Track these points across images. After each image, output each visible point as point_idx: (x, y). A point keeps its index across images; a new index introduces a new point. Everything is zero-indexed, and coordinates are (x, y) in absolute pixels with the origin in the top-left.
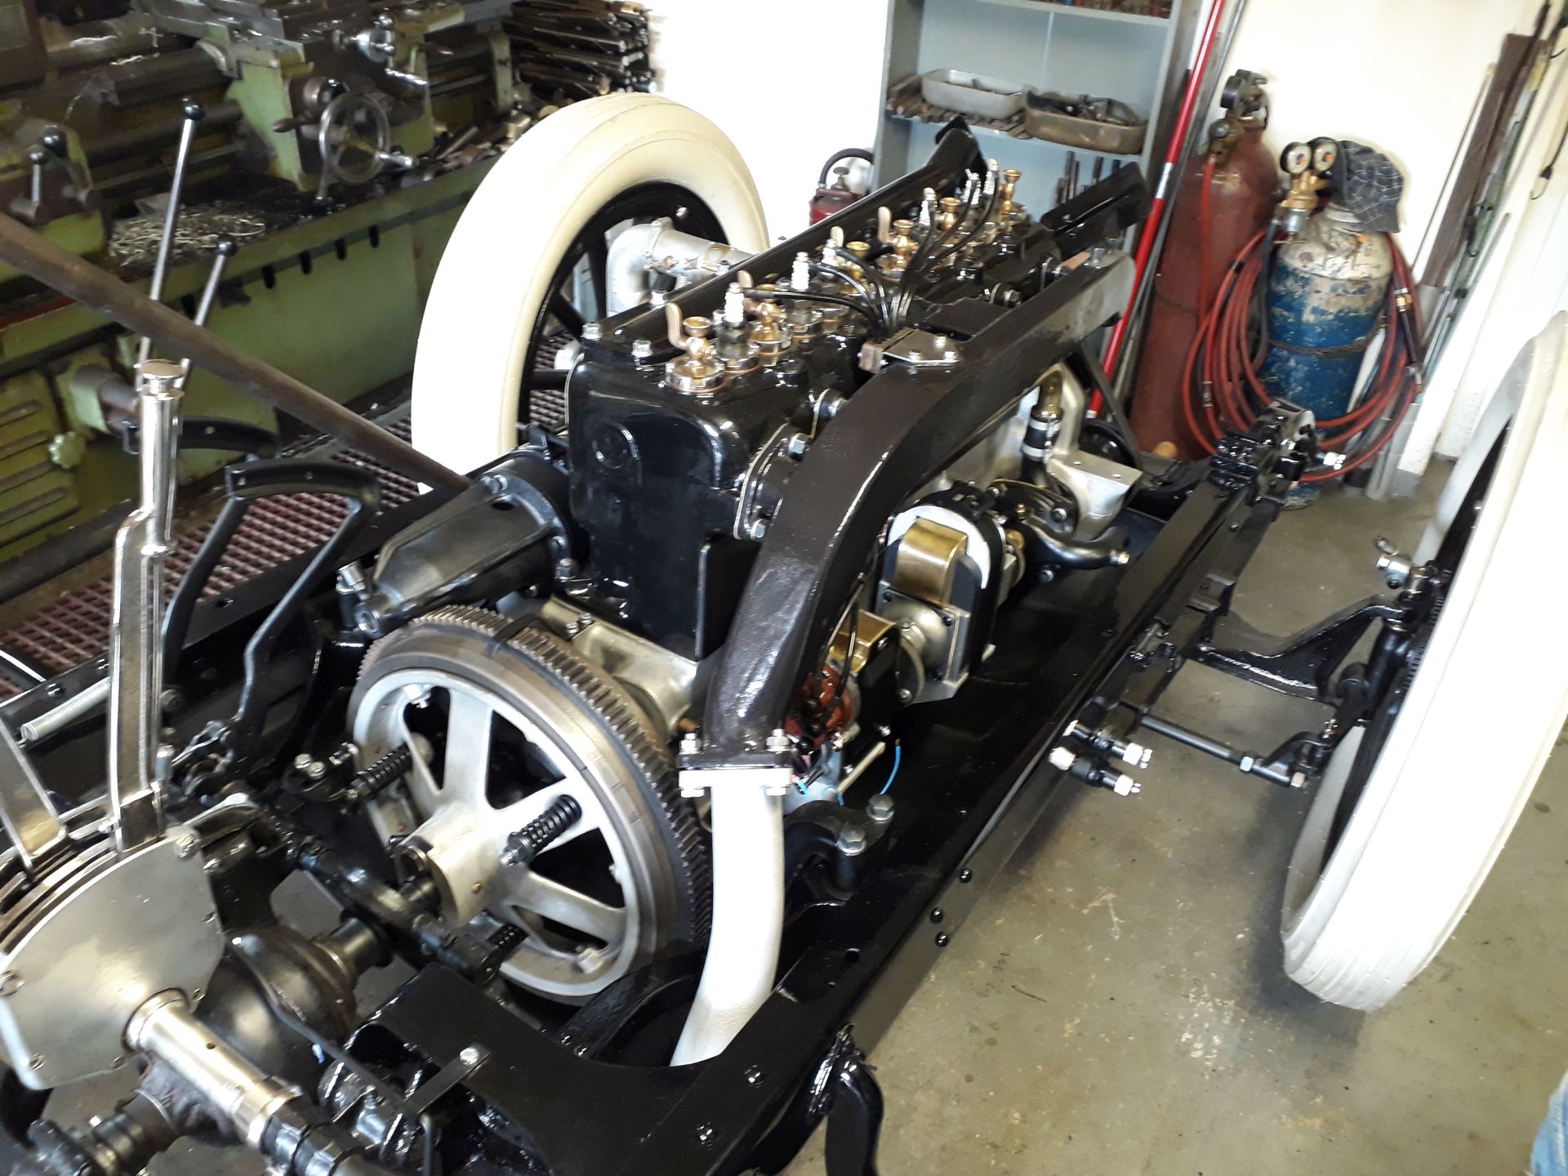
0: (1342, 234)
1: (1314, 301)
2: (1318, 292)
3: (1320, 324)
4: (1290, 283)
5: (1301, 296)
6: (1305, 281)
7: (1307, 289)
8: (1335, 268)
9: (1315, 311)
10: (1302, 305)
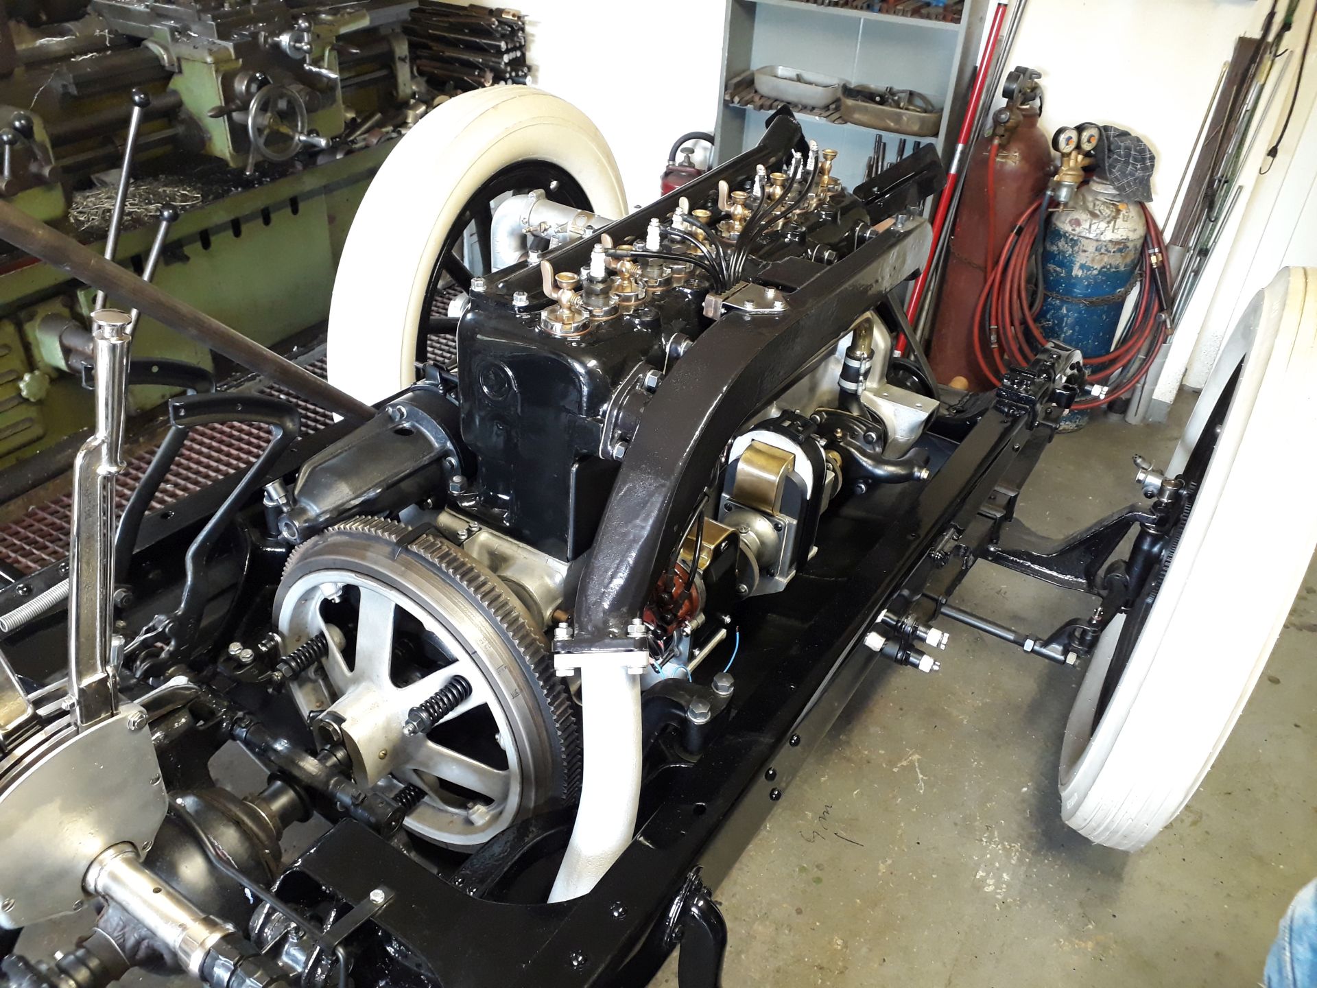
0: (1104, 203)
1: (1081, 259)
2: (1085, 251)
3: (1087, 278)
4: (1061, 244)
5: (1070, 255)
6: (1074, 243)
7: (1076, 248)
8: (1098, 232)
9: (1082, 267)
10: (1072, 262)
